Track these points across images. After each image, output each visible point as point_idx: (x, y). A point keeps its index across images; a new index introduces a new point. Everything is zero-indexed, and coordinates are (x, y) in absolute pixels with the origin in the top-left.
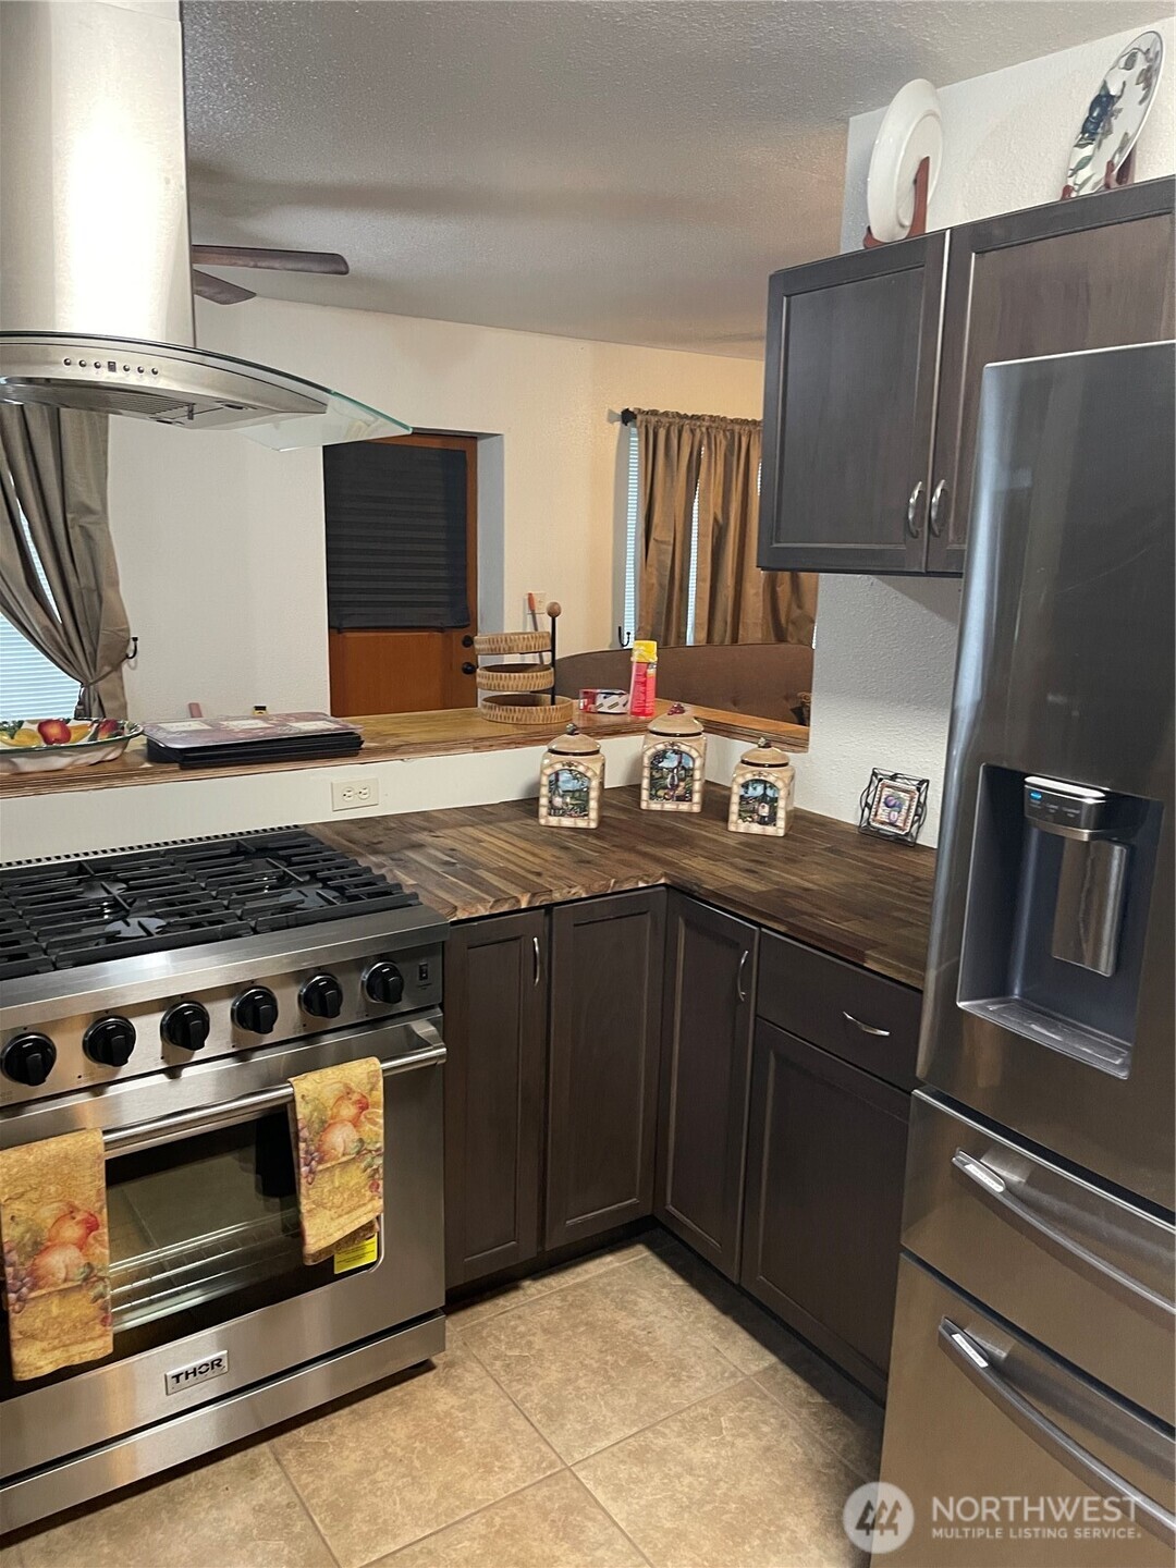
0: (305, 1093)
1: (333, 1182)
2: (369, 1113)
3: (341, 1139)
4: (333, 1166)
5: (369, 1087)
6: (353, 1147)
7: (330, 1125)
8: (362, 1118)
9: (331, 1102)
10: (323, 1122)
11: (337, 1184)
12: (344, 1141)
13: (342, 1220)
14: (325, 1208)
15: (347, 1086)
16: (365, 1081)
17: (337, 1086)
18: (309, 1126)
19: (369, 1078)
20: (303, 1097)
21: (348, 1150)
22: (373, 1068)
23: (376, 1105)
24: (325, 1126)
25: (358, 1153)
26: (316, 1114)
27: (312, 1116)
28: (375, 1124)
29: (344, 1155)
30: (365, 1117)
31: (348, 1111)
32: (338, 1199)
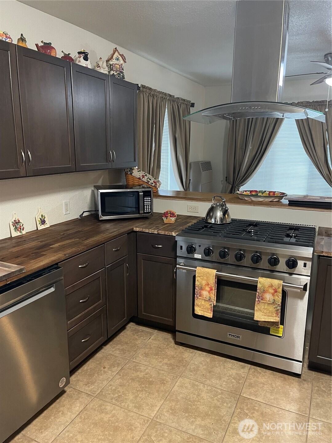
0: (261, 281)
1: (265, 306)
2: (277, 294)
3: (268, 297)
4: (265, 303)
5: (278, 287)
6: (272, 301)
7: (266, 292)
8: (275, 294)
9: (267, 287)
10: (264, 290)
11: (266, 307)
12: (269, 298)
13: (266, 317)
14: (261, 312)
15: (271, 284)
16: (277, 285)
17: (269, 283)
18: (260, 289)
19: (278, 285)
20: (260, 282)
21: (270, 301)
22: (280, 283)
23: (279, 292)
24: (264, 292)
25: (273, 303)
26: (262, 288)
27: (261, 287)
28: (279, 298)
29: (269, 301)
30: (276, 295)
31: (271, 291)
32: (265, 311)
